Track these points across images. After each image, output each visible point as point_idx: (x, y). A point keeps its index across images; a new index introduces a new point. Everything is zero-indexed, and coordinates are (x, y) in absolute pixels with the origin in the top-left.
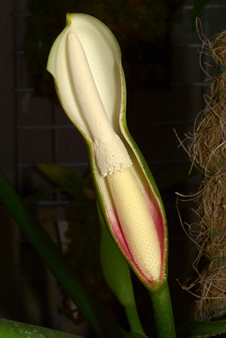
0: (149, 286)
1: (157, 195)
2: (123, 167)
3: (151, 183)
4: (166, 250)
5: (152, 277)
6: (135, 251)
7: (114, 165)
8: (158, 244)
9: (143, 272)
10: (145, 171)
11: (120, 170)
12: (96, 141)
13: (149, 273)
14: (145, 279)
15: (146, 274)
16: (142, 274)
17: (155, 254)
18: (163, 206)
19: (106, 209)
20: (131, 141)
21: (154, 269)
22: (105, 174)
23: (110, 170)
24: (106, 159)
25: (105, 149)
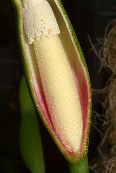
0: (69, 157)
1: (84, 64)
2: (52, 33)
3: (79, 51)
4: (88, 121)
5: (73, 149)
6: (58, 121)
7: (42, 30)
8: (81, 115)
9: (63, 143)
10: (74, 38)
11: (47, 36)
12: (25, 5)
13: (70, 144)
14: (65, 150)
15: (66, 145)
16: (63, 145)
17: (77, 125)
18: (89, 76)
19: (30, 75)
20: (61, 6)
21: (75, 141)
22: (32, 40)
23: (37, 35)
24: (34, 23)
25: (34, 13)
